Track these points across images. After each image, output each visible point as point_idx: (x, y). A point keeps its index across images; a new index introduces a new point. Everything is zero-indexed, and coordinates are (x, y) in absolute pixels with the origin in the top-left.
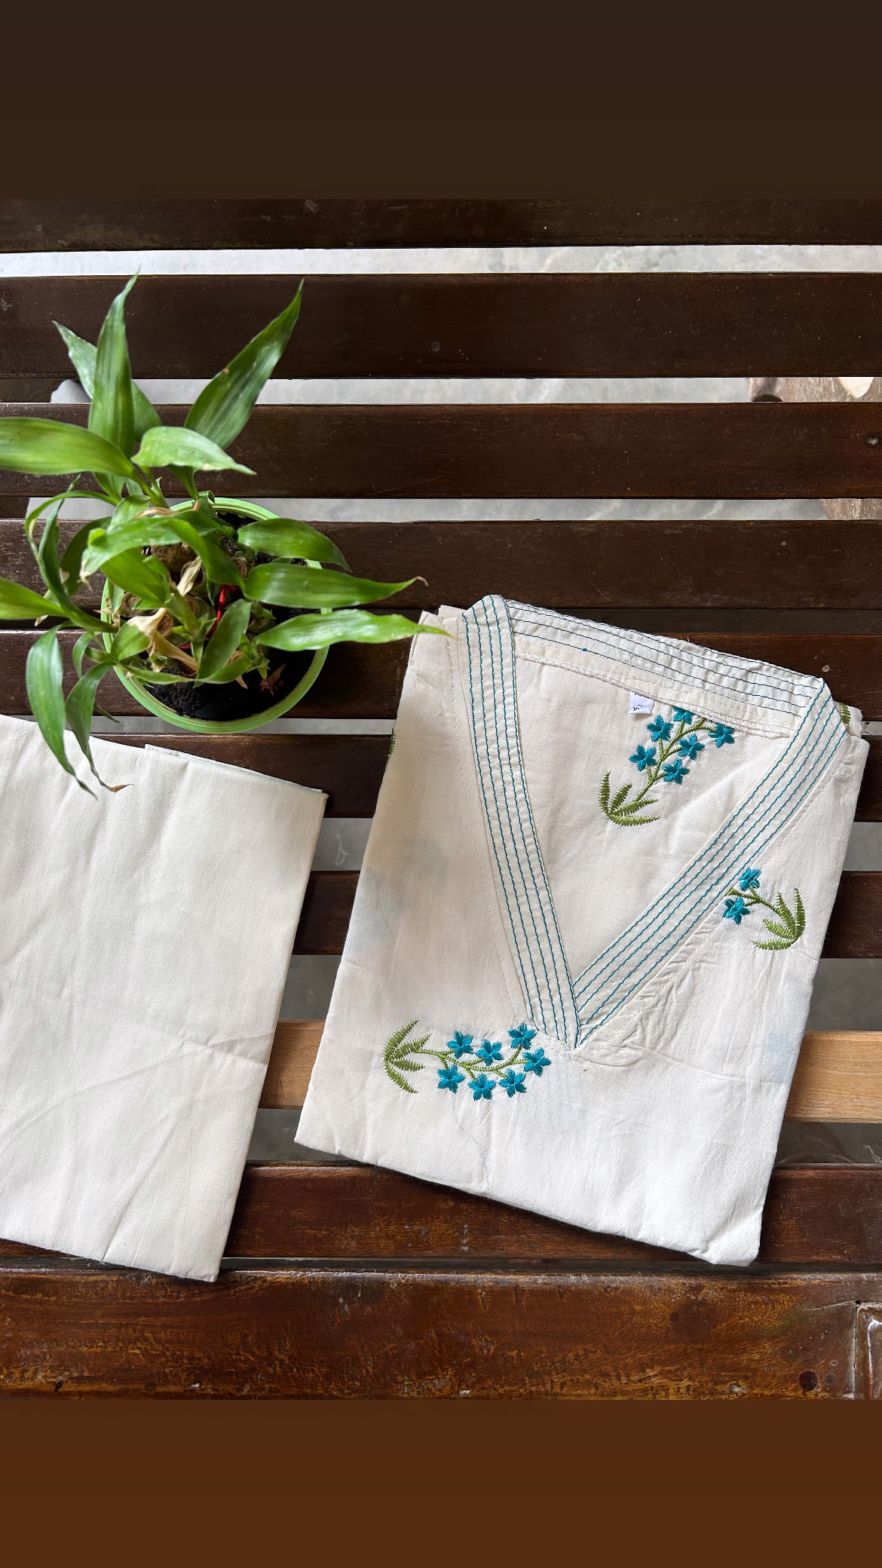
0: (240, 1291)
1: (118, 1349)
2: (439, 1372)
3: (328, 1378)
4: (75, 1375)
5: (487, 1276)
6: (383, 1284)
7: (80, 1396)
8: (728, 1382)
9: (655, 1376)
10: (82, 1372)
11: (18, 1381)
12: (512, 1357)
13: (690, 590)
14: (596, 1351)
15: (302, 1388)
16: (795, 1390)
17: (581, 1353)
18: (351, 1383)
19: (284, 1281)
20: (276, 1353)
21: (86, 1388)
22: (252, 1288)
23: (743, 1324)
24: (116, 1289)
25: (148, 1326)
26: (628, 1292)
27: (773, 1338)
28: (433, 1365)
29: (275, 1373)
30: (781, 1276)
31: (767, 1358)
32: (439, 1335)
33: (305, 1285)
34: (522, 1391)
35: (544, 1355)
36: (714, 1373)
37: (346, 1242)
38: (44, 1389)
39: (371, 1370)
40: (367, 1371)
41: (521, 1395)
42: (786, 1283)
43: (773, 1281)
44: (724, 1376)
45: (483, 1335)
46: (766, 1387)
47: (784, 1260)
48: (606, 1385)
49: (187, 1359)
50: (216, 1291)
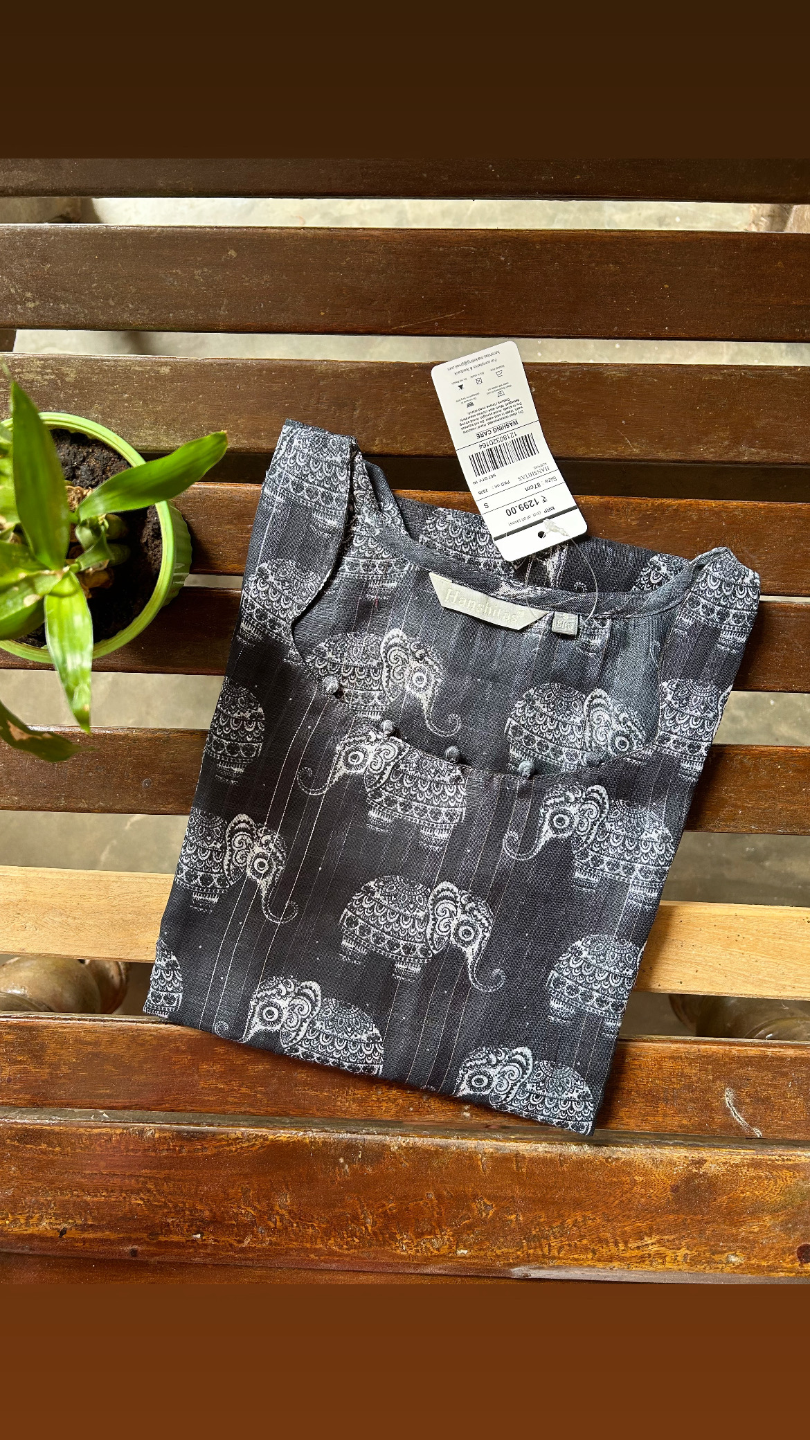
0: (242, 1148)
1: (122, 1199)
2: (437, 1231)
3: (327, 1233)
4: (79, 1222)
5: (487, 1141)
6: (384, 1147)
7: (84, 1242)
8: (726, 1252)
9: (652, 1244)
10: (86, 1220)
11: (23, 1226)
12: (511, 1221)
13: (726, 443)
14: (595, 1219)
15: (302, 1242)
16: (793, 1261)
17: (580, 1219)
18: (349, 1239)
19: (286, 1139)
20: (277, 1208)
21: (90, 1235)
22: (254, 1144)
23: (744, 1198)
24: (119, 1142)
25: (150, 1178)
26: (629, 1163)
27: (774, 1212)
28: (431, 1225)
29: (275, 1228)
30: (786, 1153)
31: (767, 1231)
32: (439, 1197)
33: (306, 1145)
34: (519, 1253)
35: (542, 1220)
36: (712, 1243)
37: (347, 1104)
38: (49, 1235)
39: (370, 1228)
40: (366, 1228)
41: (518, 1257)
42: (790, 1160)
43: (777, 1157)
44: (722, 1246)
45: (482, 1199)
46: (764, 1258)
47: (789, 1136)
48: (604, 1250)
49: (191, 1211)
50: (219, 1147)
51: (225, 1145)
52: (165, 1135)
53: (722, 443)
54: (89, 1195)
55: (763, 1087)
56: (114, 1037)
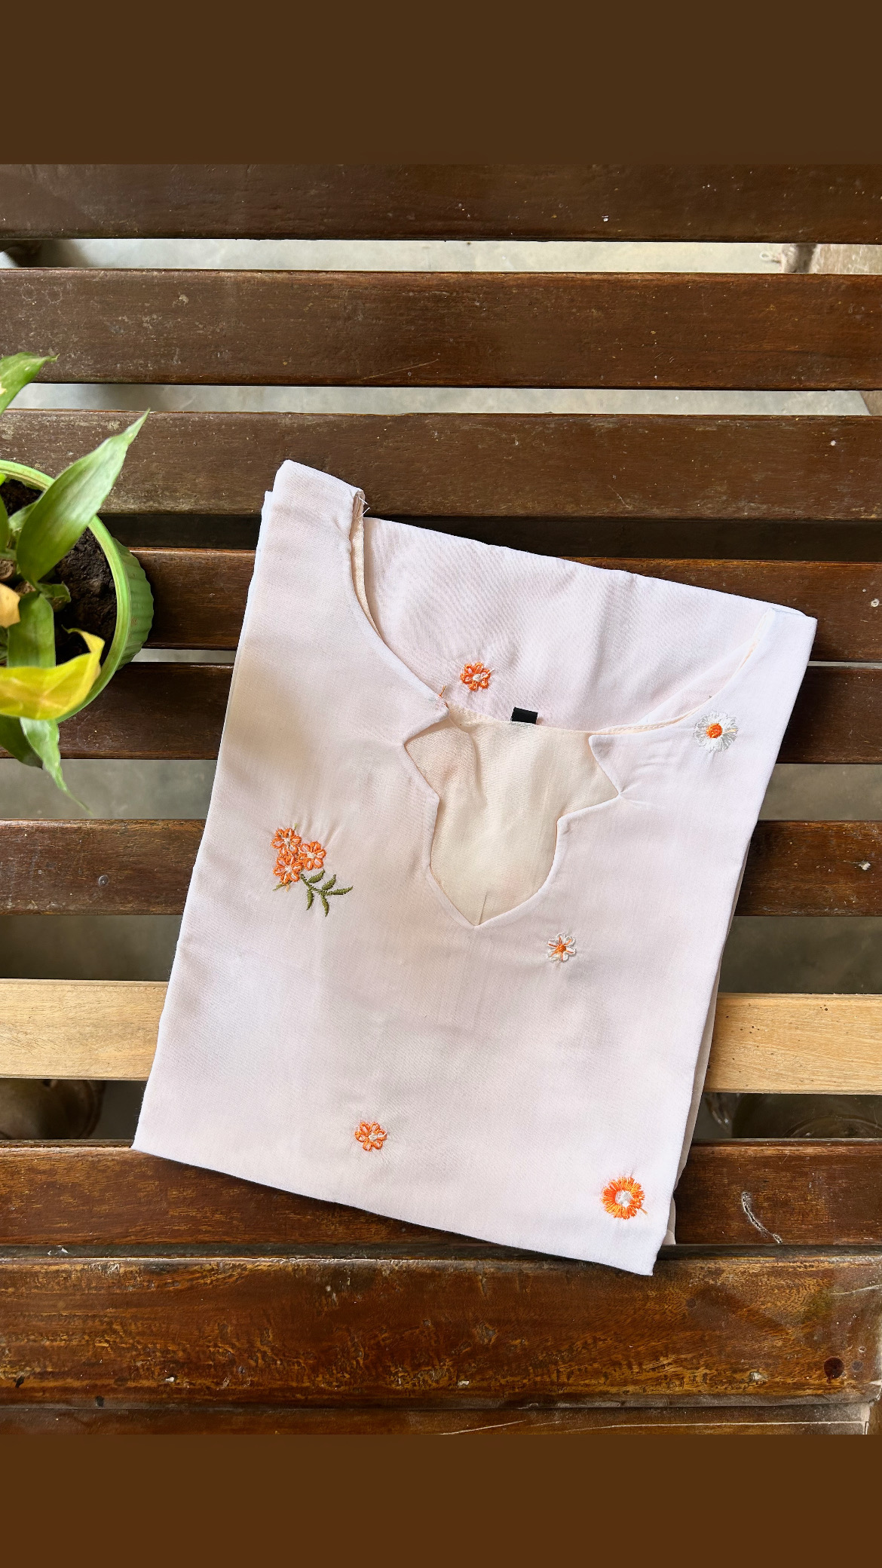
0: (217, 1280)
1: (84, 1342)
2: (436, 1362)
3: (314, 1370)
4: (38, 1370)
5: (487, 1261)
6: (375, 1272)
7: (44, 1392)
8: (748, 1370)
9: (669, 1364)
10: (45, 1367)
12: (516, 1346)
14: (606, 1340)
15: (287, 1381)
16: (820, 1377)
17: (590, 1341)
18: (339, 1375)
19: (265, 1268)
20: (258, 1344)
21: (51, 1384)
22: (231, 1276)
23: (765, 1309)
24: (79, 1279)
25: (116, 1318)
27: (797, 1324)
28: (431, 1357)
29: (257, 1366)
30: (808, 1259)
31: (791, 1345)
32: (437, 1324)
33: (288, 1274)
34: (525, 1381)
35: (549, 1344)
36: (733, 1361)
37: (333, 1227)
38: (4, 1385)
39: (361, 1362)
40: (358, 1362)
41: (524, 1385)
42: (813, 1266)
43: (799, 1264)
44: (744, 1363)
45: (483, 1323)
46: (789, 1375)
47: (811, 1242)
48: (617, 1374)
49: (161, 1352)
50: (192, 1280)
51: (198, 1278)
52: (131, 1269)
53: (720, 497)
54: (48, 1339)
55: (783, 1189)
56: (71, 1164)
